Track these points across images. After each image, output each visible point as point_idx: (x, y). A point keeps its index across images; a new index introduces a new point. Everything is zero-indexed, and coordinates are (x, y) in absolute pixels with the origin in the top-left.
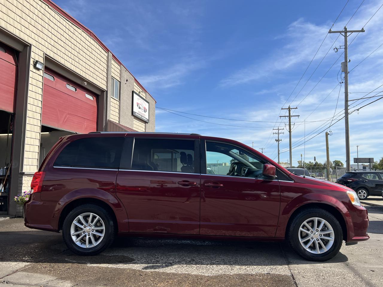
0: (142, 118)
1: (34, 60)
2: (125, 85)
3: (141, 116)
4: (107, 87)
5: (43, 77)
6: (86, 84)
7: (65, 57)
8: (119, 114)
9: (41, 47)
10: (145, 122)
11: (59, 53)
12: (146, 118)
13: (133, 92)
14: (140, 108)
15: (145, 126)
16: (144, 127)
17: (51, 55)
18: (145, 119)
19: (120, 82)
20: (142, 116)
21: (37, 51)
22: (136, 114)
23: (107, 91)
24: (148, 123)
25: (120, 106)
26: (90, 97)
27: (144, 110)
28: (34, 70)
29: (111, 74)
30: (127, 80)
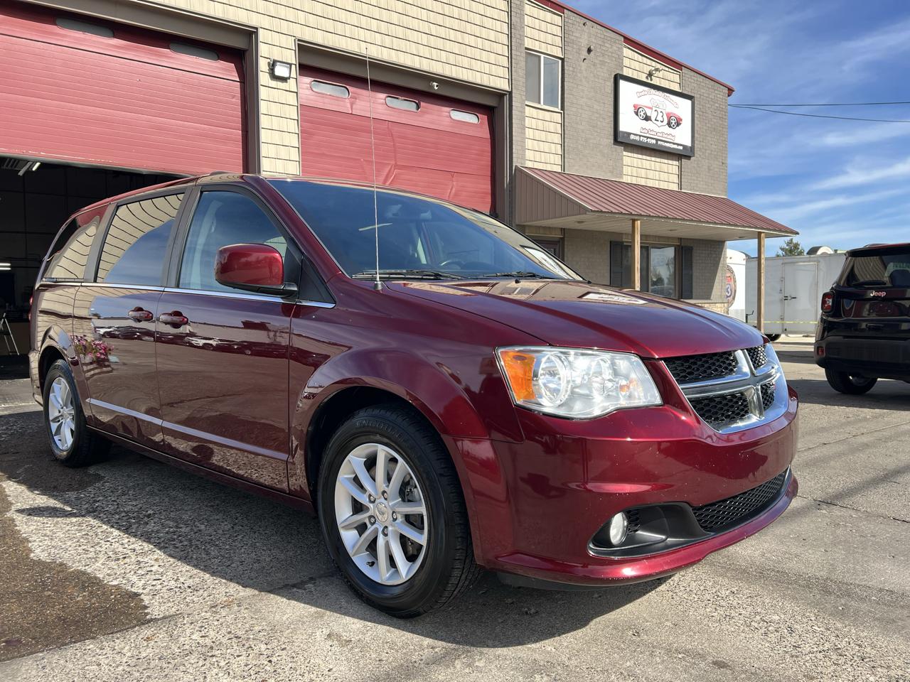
0: (662, 146)
1: (269, 60)
2: (584, 65)
3: (654, 142)
4: (511, 81)
5: (297, 93)
6: (436, 88)
7: (362, 34)
8: (563, 146)
9: (284, 27)
10: (680, 155)
11: (339, 28)
12: (678, 145)
13: (617, 78)
14: (647, 118)
15: (680, 168)
16: (675, 170)
17: (318, 38)
18: (675, 146)
19: (562, 60)
20: (657, 140)
21: (276, 38)
22: (632, 137)
23: (510, 93)
24: (692, 158)
25: (563, 125)
26: (469, 118)
27: (666, 121)
28: (274, 83)
29: (522, 44)
30: (589, 51)
